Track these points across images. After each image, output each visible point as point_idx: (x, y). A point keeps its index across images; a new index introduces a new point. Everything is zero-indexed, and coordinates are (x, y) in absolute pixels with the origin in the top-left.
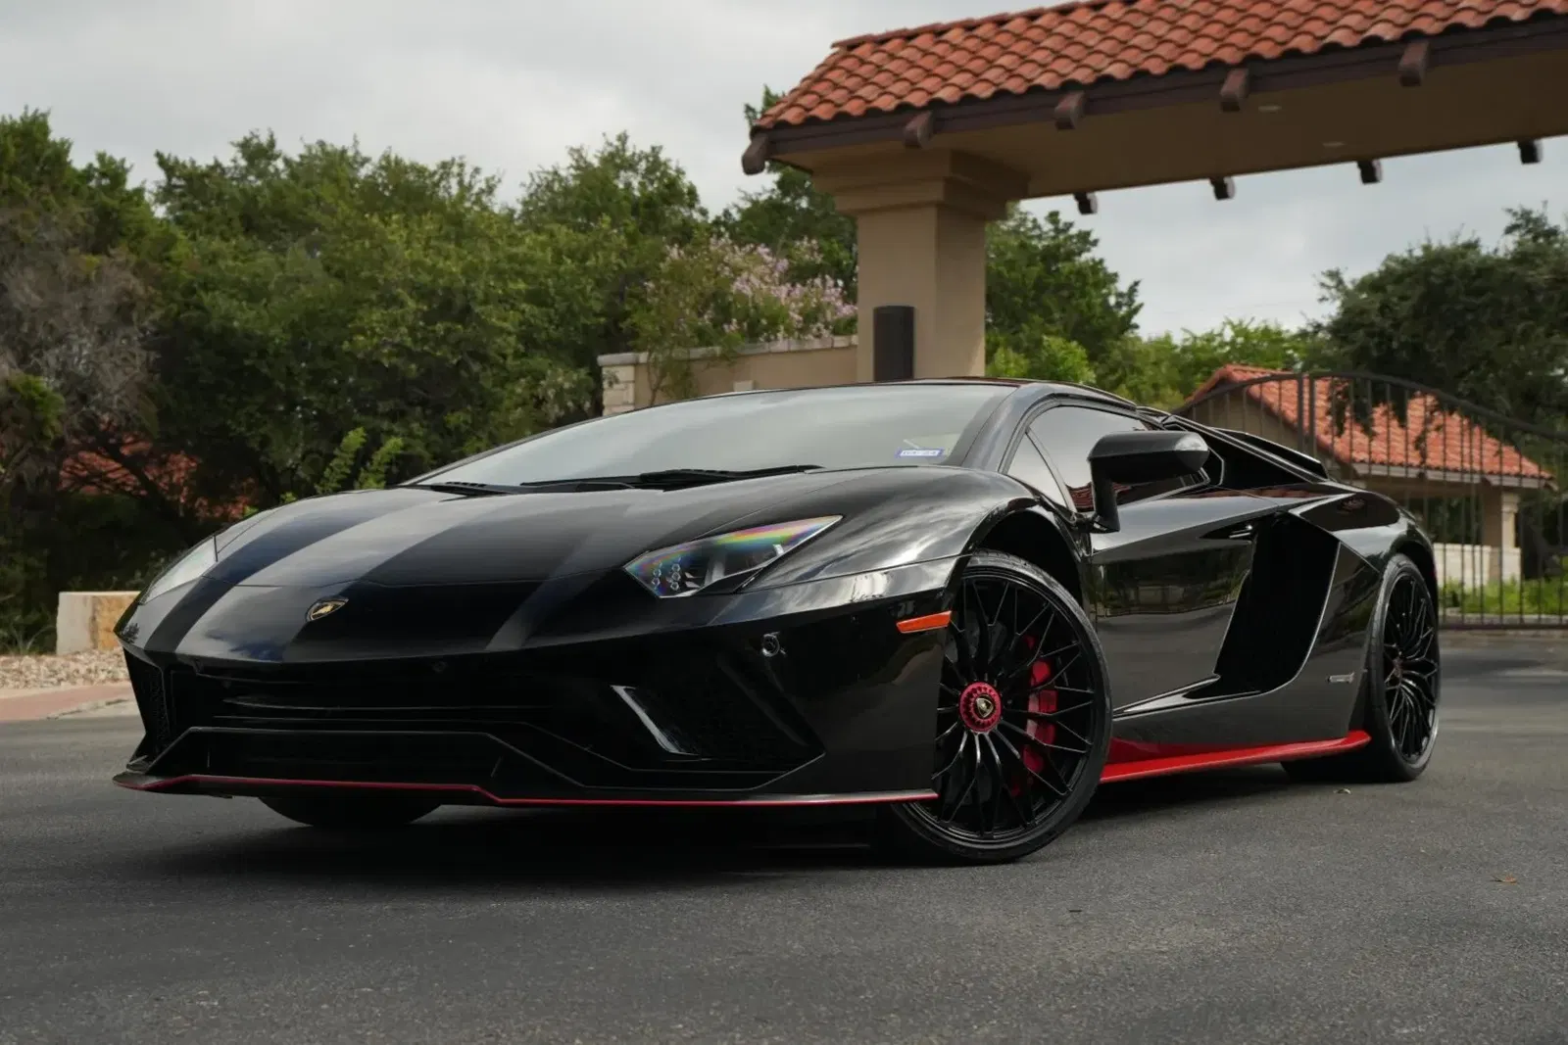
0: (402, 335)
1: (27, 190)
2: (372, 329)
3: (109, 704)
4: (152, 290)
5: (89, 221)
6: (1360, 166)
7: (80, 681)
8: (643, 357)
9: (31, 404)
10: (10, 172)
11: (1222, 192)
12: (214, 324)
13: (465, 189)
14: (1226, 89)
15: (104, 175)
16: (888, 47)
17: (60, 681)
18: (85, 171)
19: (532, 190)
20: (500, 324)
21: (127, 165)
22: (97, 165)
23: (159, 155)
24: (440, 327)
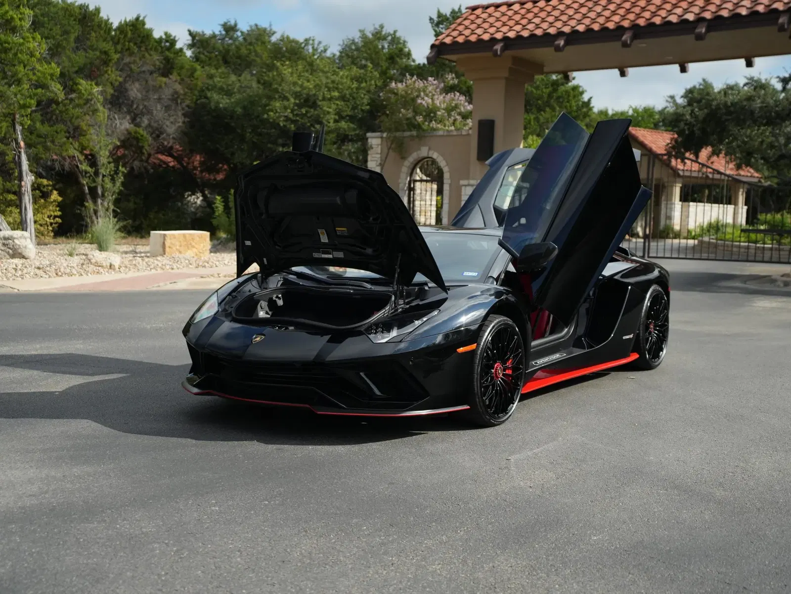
0: (288, 113)
1: (136, 49)
2: (276, 110)
3: (171, 283)
4: (186, 90)
5: (161, 63)
6: (680, 66)
7: (159, 269)
8: (385, 135)
9: (137, 139)
10: (129, 42)
11: (623, 74)
12: (213, 105)
13: (315, 50)
14: (624, 38)
15: (167, 41)
16: (489, 10)
17: (151, 269)
18: (159, 39)
19: (344, 47)
20: (328, 109)
21: (176, 39)
22: (164, 37)
23: (189, 31)
24: (304, 111)
